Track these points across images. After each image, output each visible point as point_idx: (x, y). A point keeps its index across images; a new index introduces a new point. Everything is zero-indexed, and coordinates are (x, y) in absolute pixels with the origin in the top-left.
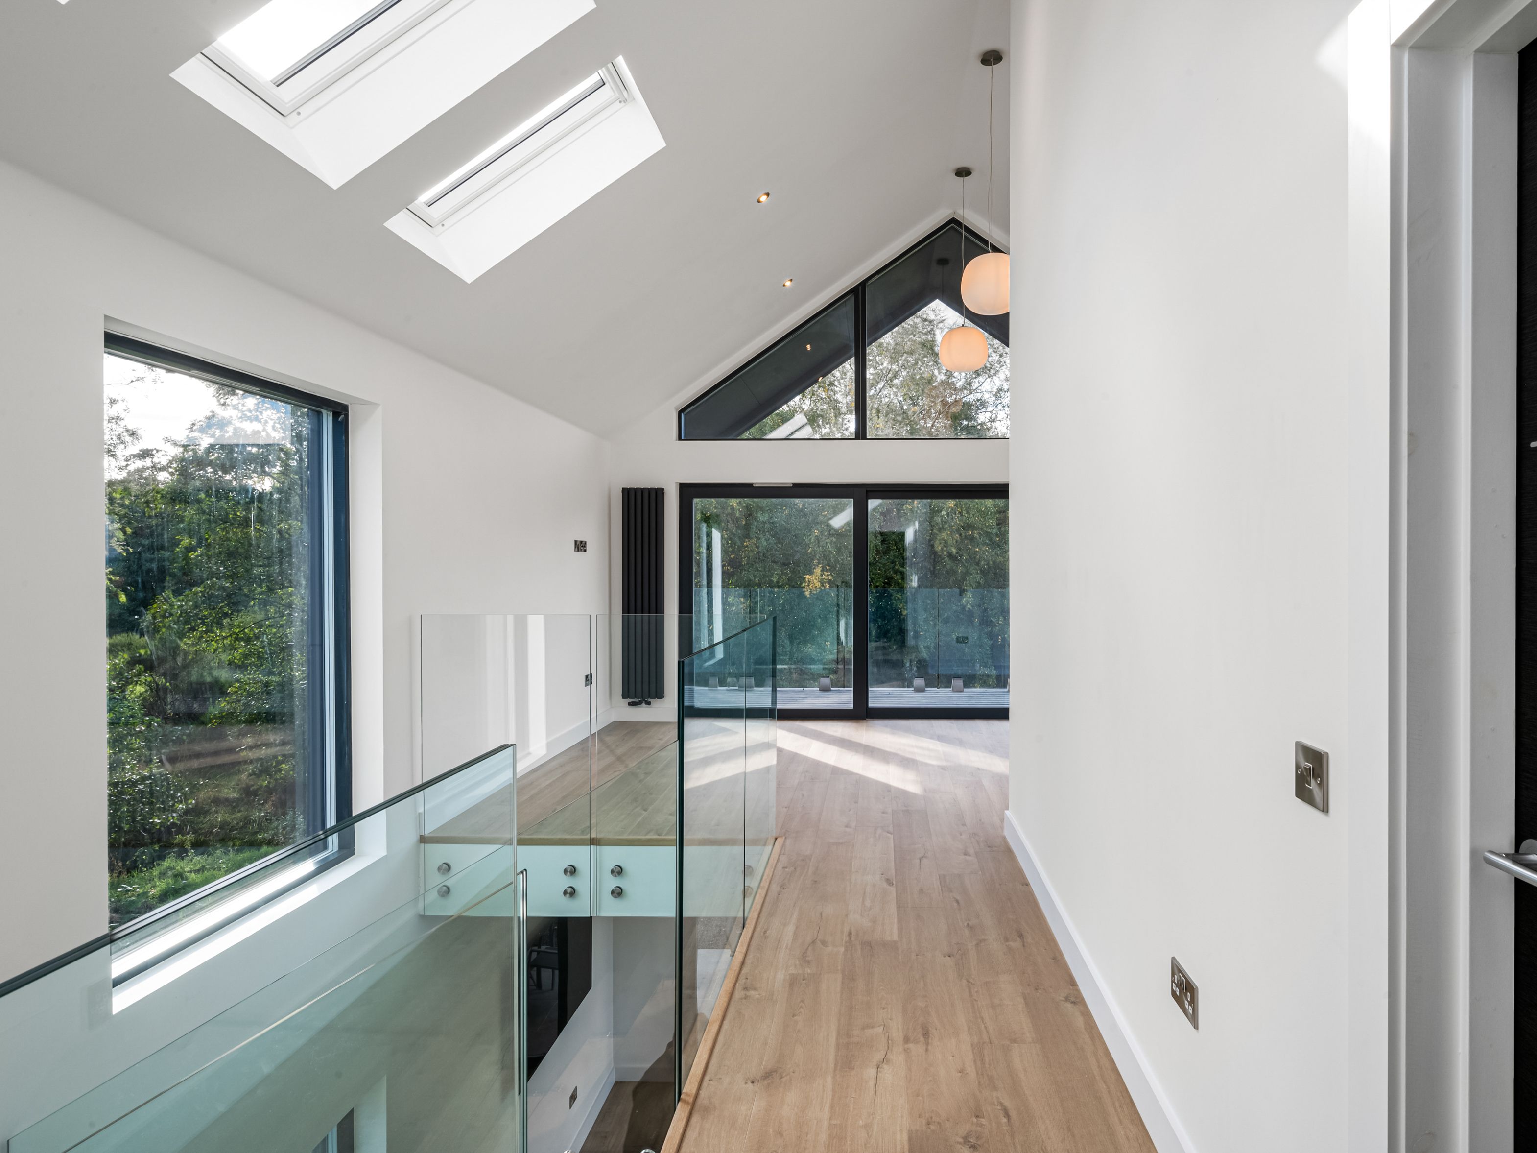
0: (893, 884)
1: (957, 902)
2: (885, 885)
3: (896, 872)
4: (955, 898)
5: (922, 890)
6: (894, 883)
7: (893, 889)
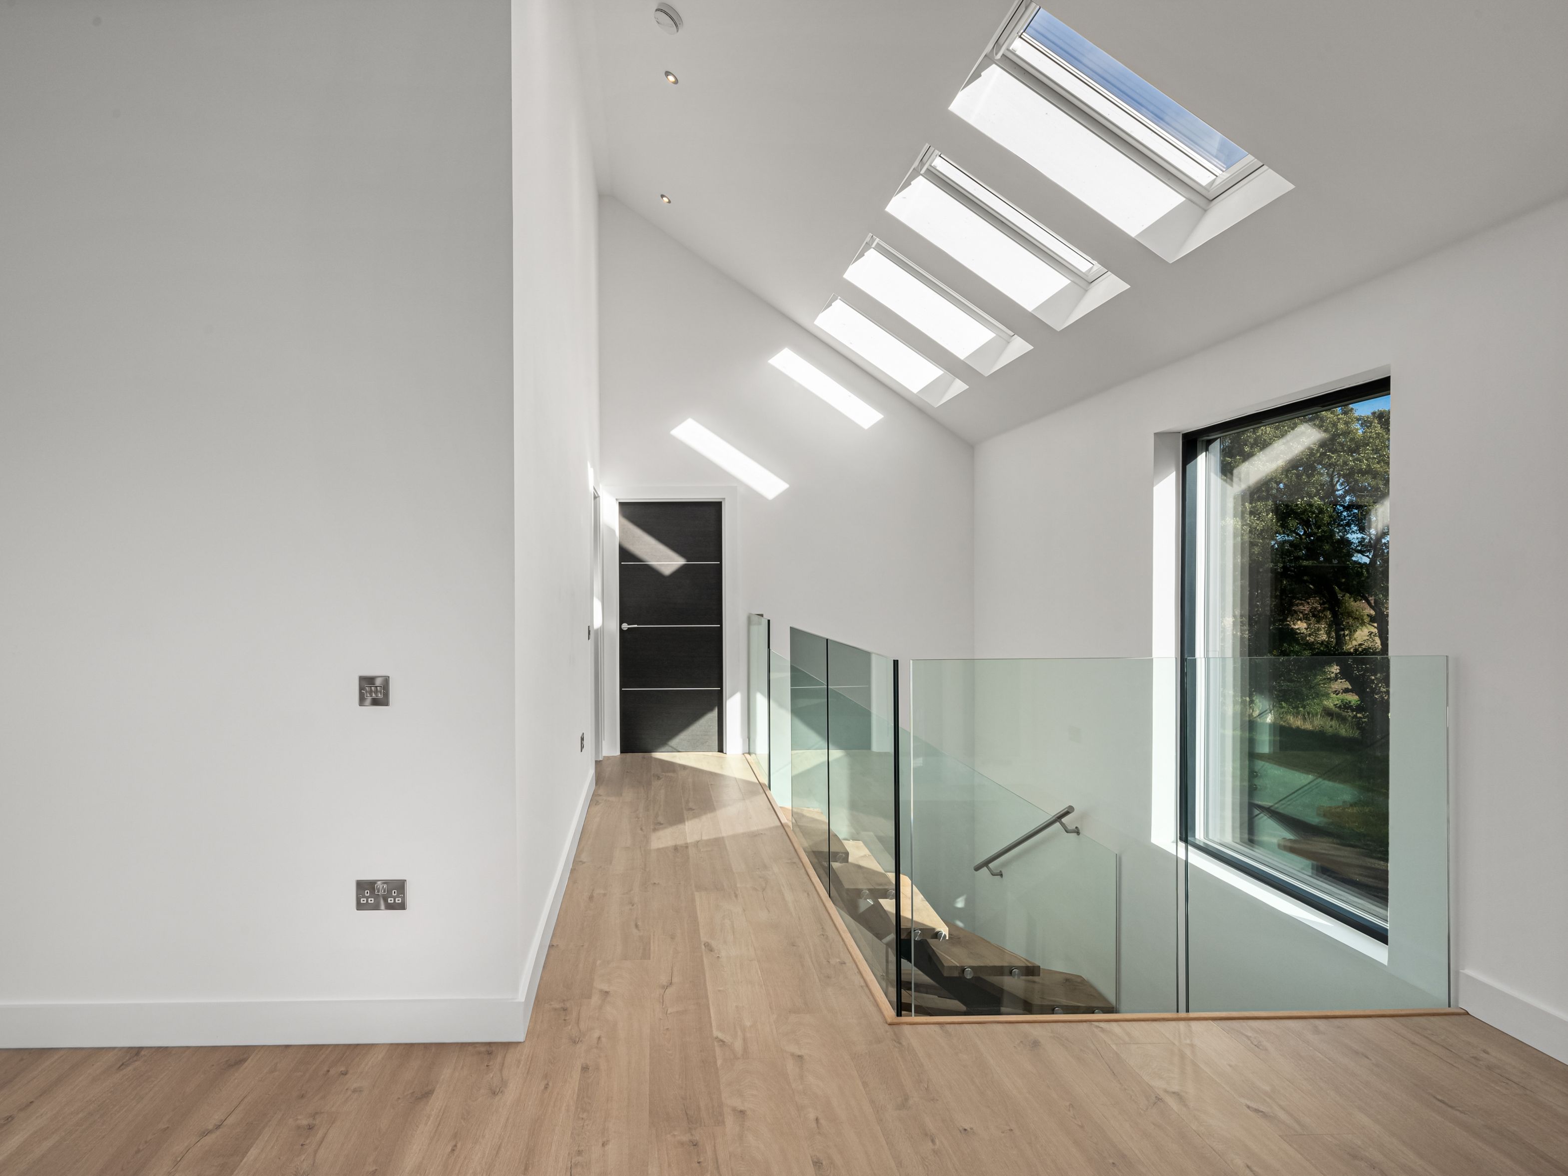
0: (704, 944)
1: (637, 926)
2: (714, 944)
3: (702, 961)
4: (639, 930)
5: (672, 938)
6: (703, 947)
7: (704, 938)
